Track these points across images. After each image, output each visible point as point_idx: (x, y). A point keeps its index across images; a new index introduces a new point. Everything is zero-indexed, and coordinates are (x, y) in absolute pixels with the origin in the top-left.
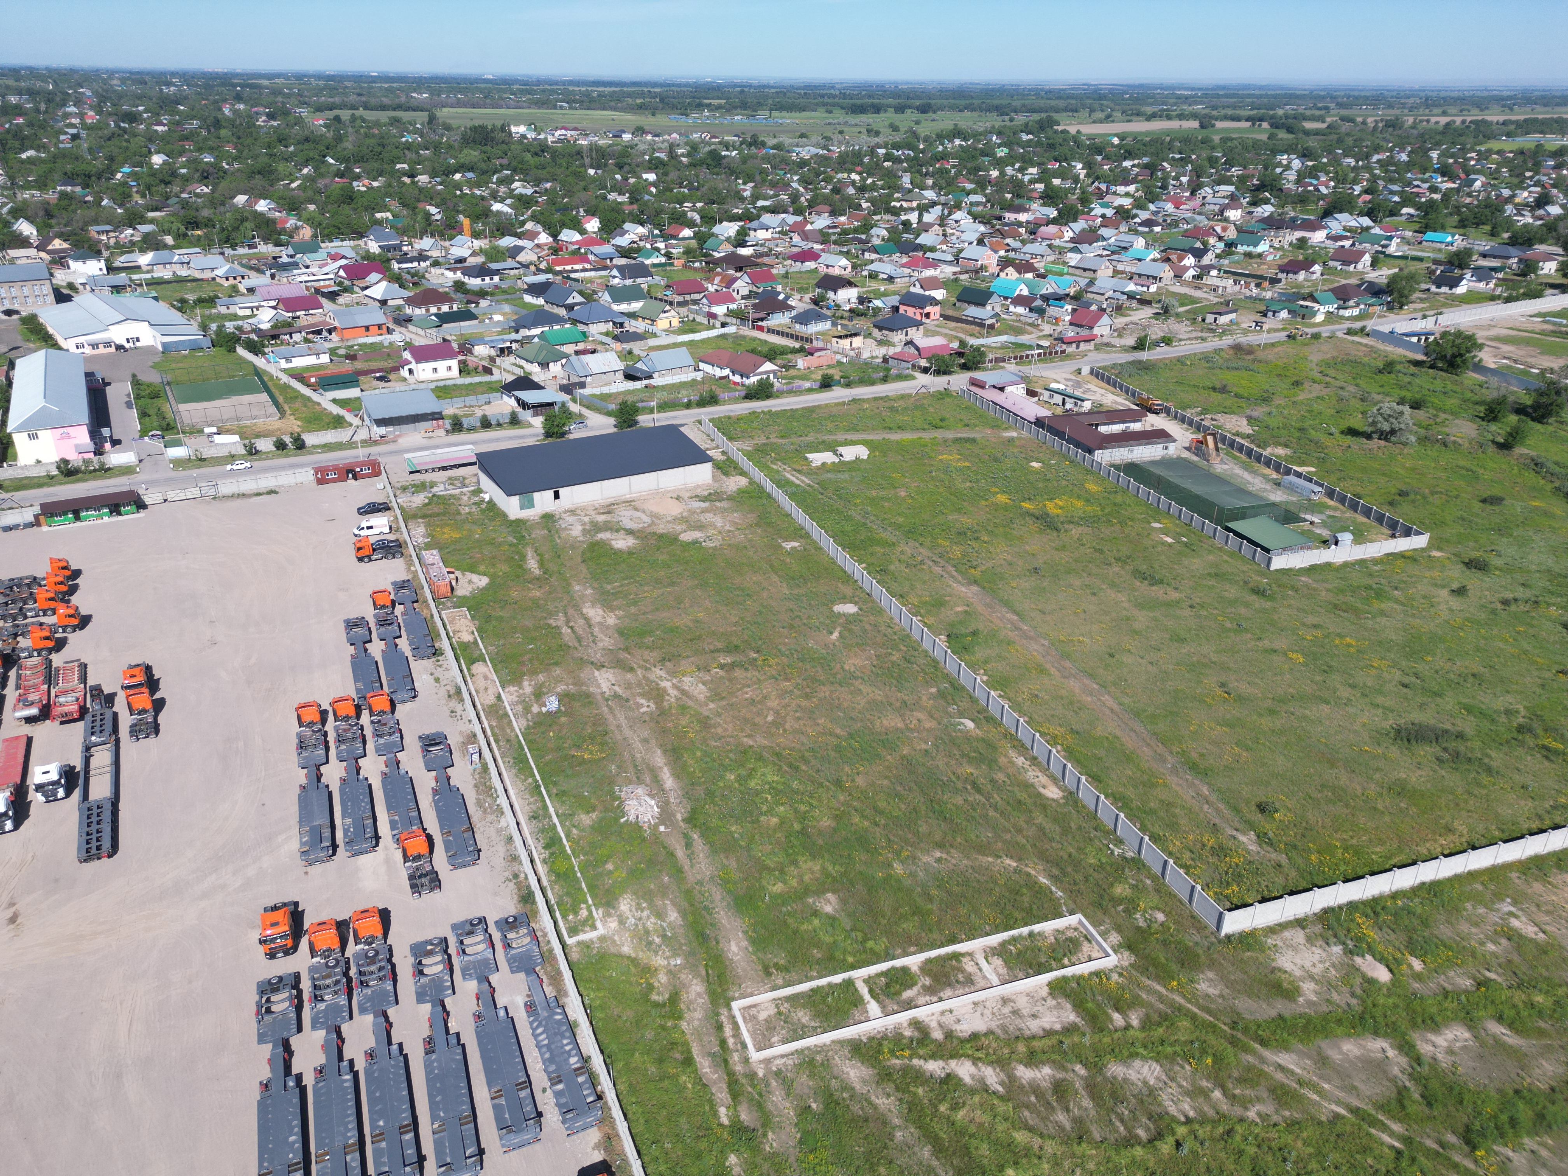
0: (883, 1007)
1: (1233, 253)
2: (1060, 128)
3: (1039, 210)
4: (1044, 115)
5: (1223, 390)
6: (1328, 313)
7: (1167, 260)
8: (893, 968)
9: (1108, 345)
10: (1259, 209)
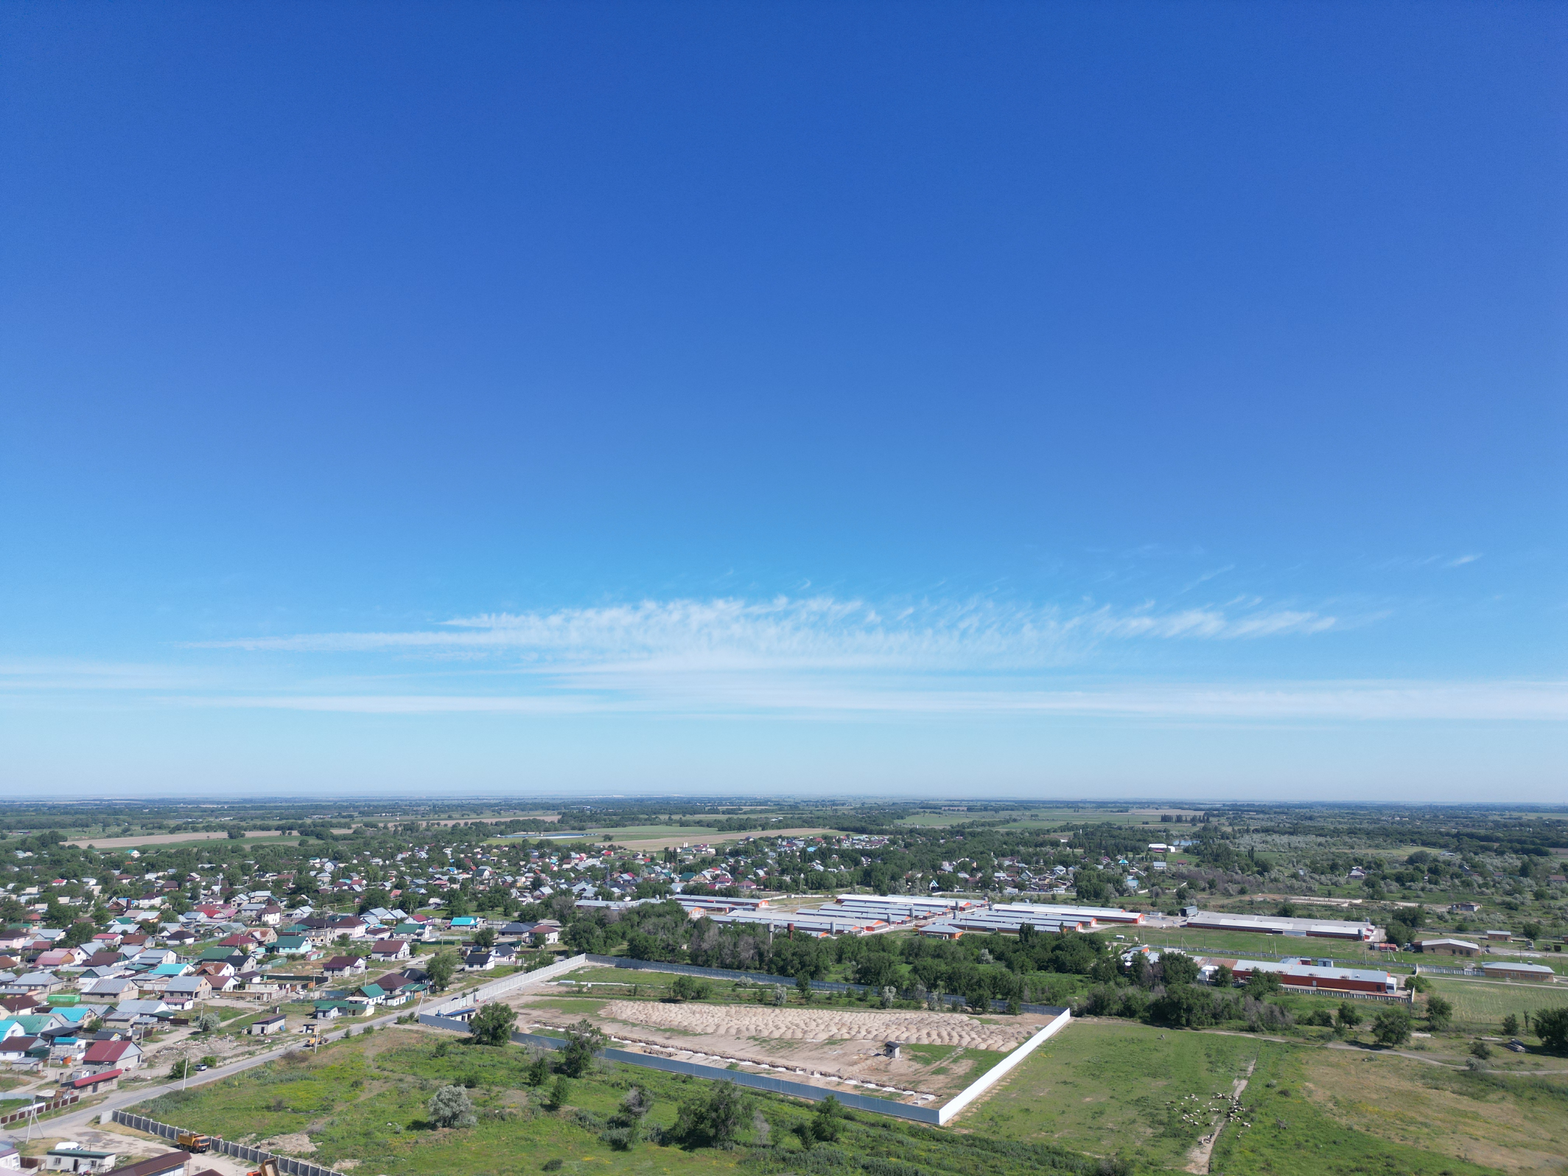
1: (275, 957)
2: (67, 844)
3: (39, 933)
4: (47, 831)
5: (279, 1107)
6: (378, 1005)
7: (203, 972)
9: (135, 1079)
10: (298, 911)
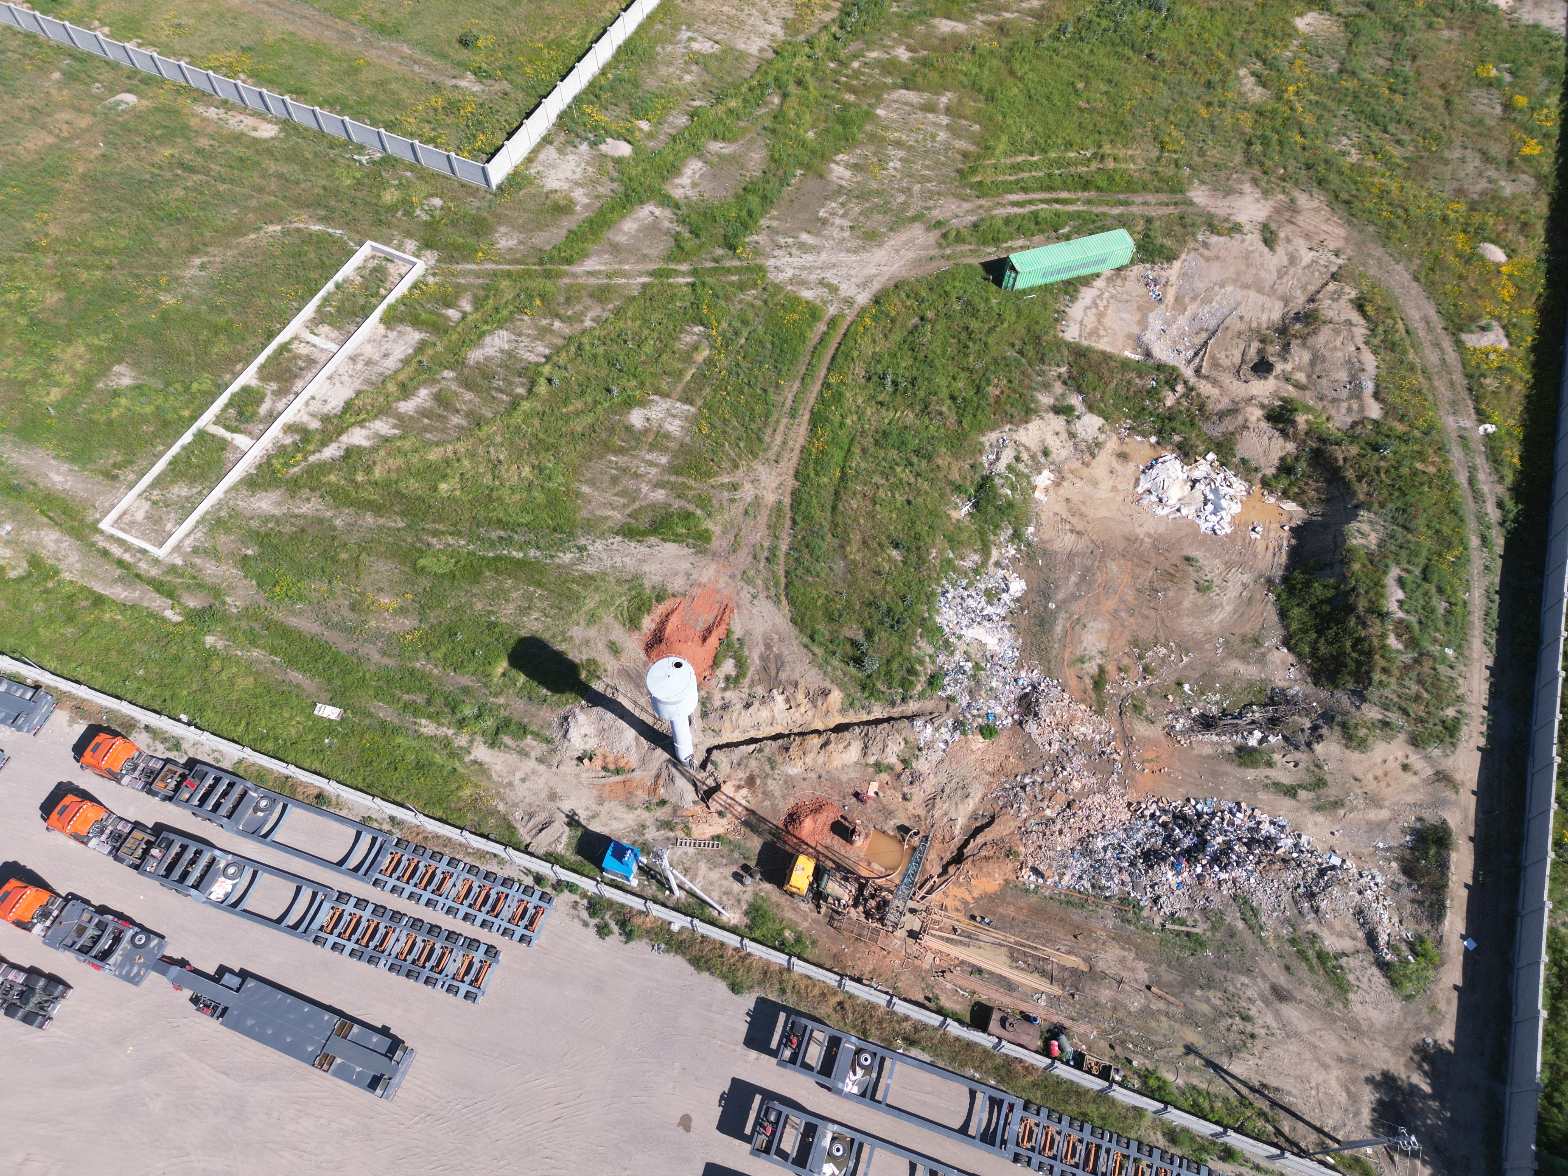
0: (250, 434)
8: (234, 395)
